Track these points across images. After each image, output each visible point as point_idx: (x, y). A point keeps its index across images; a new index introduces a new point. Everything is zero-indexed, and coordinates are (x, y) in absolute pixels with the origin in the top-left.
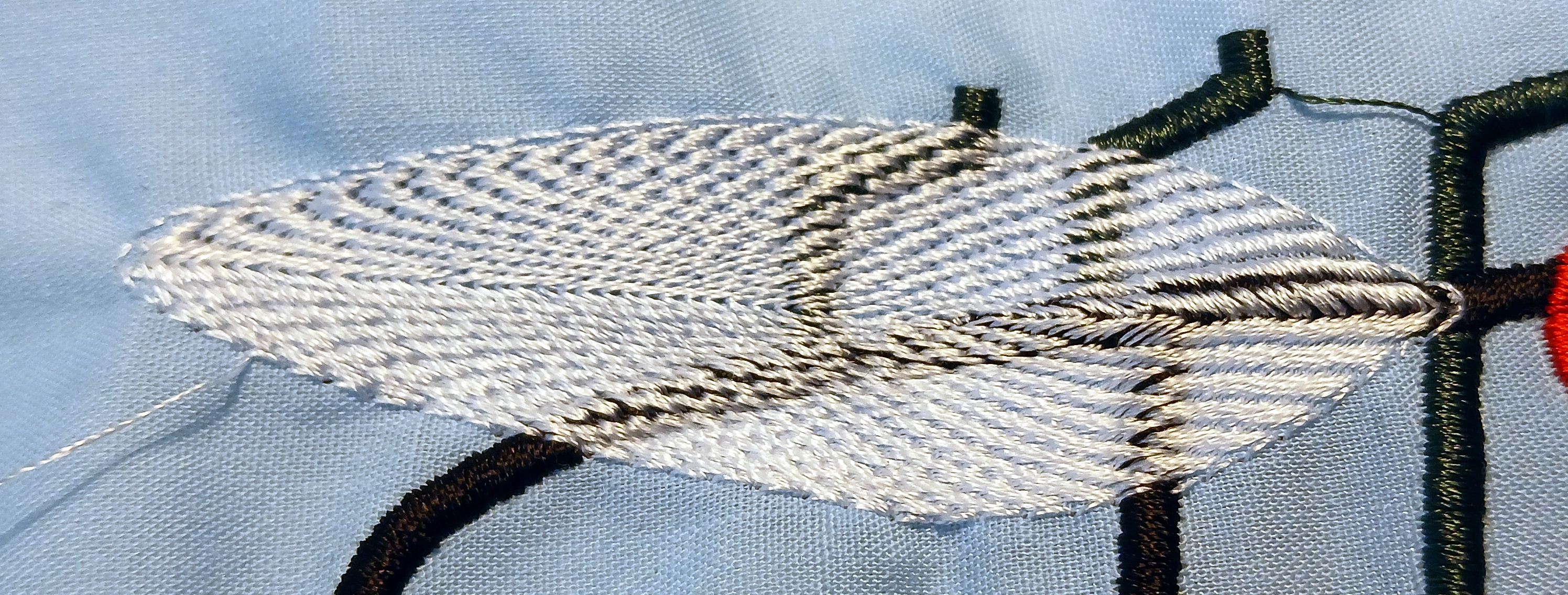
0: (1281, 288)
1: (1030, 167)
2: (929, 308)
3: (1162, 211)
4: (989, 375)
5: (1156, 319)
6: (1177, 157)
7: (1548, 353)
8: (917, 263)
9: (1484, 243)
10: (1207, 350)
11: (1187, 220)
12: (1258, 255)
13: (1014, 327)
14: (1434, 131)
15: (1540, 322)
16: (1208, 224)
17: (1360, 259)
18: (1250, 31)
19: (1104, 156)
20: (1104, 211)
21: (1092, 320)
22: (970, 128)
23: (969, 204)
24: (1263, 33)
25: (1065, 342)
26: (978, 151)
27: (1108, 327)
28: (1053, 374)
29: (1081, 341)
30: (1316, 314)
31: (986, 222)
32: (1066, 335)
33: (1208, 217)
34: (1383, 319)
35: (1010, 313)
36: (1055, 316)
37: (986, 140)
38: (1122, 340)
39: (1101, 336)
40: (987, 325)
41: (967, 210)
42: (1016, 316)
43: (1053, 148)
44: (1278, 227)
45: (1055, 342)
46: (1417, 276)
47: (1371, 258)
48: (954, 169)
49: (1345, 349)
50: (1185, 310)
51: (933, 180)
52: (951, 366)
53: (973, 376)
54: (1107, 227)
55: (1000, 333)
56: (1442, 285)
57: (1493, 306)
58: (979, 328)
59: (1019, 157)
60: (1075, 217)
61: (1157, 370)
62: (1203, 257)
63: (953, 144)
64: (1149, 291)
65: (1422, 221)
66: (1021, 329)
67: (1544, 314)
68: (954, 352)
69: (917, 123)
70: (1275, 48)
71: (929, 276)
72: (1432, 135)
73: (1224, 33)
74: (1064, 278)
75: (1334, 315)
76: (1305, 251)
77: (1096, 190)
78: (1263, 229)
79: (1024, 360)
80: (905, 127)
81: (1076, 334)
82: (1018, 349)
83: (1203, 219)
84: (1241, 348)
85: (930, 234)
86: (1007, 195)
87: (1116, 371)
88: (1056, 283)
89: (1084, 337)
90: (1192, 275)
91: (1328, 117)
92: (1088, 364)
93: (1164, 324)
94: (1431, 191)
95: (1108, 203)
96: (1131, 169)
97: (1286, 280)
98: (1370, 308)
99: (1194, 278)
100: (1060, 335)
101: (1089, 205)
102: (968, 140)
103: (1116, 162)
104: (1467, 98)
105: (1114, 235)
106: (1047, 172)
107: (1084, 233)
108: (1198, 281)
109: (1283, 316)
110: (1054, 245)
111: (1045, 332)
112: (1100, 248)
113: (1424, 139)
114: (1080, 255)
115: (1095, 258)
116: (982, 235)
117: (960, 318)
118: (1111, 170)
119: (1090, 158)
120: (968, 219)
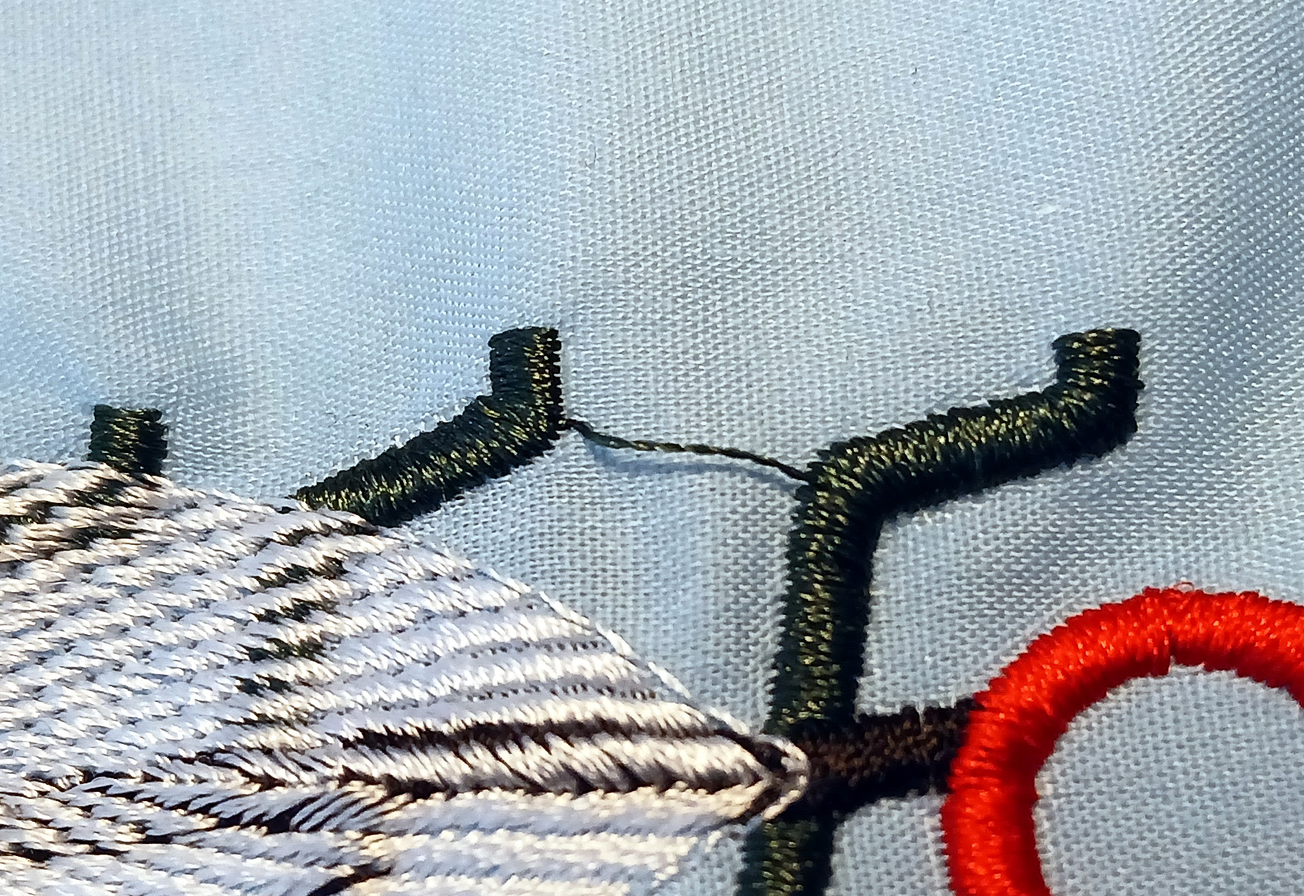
0: (532, 745)
1: (206, 534)
2: (24, 761)
3: (386, 614)
4: (96, 872)
5: (347, 788)
6: (418, 525)
7: (943, 852)
8: (15, 688)
9: (861, 673)
10: (424, 838)
11: (422, 626)
12: (508, 691)
13: (140, 796)
14: (800, 494)
15: (937, 802)
16: (449, 638)
17: (663, 698)
18: (535, 330)
19: (313, 522)
20: (301, 611)
21: (257, 787)
22: (113, 474)
23: (104, 593)
24: (554, 333)
25: (213, 821)
26: (124, 510)
27: (276, 800)
28: (192, 872)
29: (235, 821)
30: (583, 786)
31: (130, 623)
32: (214, 810)
33: (449, 624)
34: (685, 795)
35: (139, 773)
36: (202, 781)
37: (140, 494)
38: (296, 819)
39: (264, 814)
40: (103, 790)
41: (102, 604)
42: (148, 778)
43: (243, 505)
44: (546, 646)
45: (198, 821)
46: (743, 729)
47: (679, 698)
48: (82, 538)
49: (623, 842)
50: (390, 777)
51: (49, 554)
52: (40, 857)
53: (72, 873)
54: (304, 636)
55: (120, 806)
56: (779, 743)
57: (855, 777)
58: (91, 795)
59: (191, 520)
60: (260, 617)
61: (346, 871)
62: (433, 691)
63: (84, 499)
64: (347, 744)
65: (768, 636)
66: (151, 800)
67: (942, 789)
68: (49, 834)
69: (33, 464)
70: (568, 356)
71: (30, 710)
72: (796, 498)
73: (499, 331)
74: (229, 718)
75: (611, 788)
76: (578, 686)
77: (298, 574)
78: (523, 647)
79: (154, 848)
80: (13, 469)
81: (229, 810)
82: (142, 832)
83: (442, 628)
84: (473, 836)
85: (38, 641)
86: (166, 580)
87: (285, 869)
88: (218, 724)
89: (240, 816)
90: (410, 720)
91: (636, 469)
92: (247, 857)
93: (357, 796)
94: (788, 588)
95: (311, 598)
96: (350, 544)
97: (539, 734)
98: (665, 779)
99: (412, 725)
100: (205, 810)
101: (282, 599)
102: (110, 490)
103: (328, 532)
104: (855, 442)
105: (311, 650)
106: (230, 543)
107: (267, 646)
108: (418, 729)
109: (535, 789)
110: (226, 662)
111: (184, 805)
112: (288, 671)
113: (782, 506)
114: (257, 680)
115: (279, 686)
116: (121, 644)
117: (68, 777)
118: (319, 544)
119: (291, 524)
120: (101, 619)
